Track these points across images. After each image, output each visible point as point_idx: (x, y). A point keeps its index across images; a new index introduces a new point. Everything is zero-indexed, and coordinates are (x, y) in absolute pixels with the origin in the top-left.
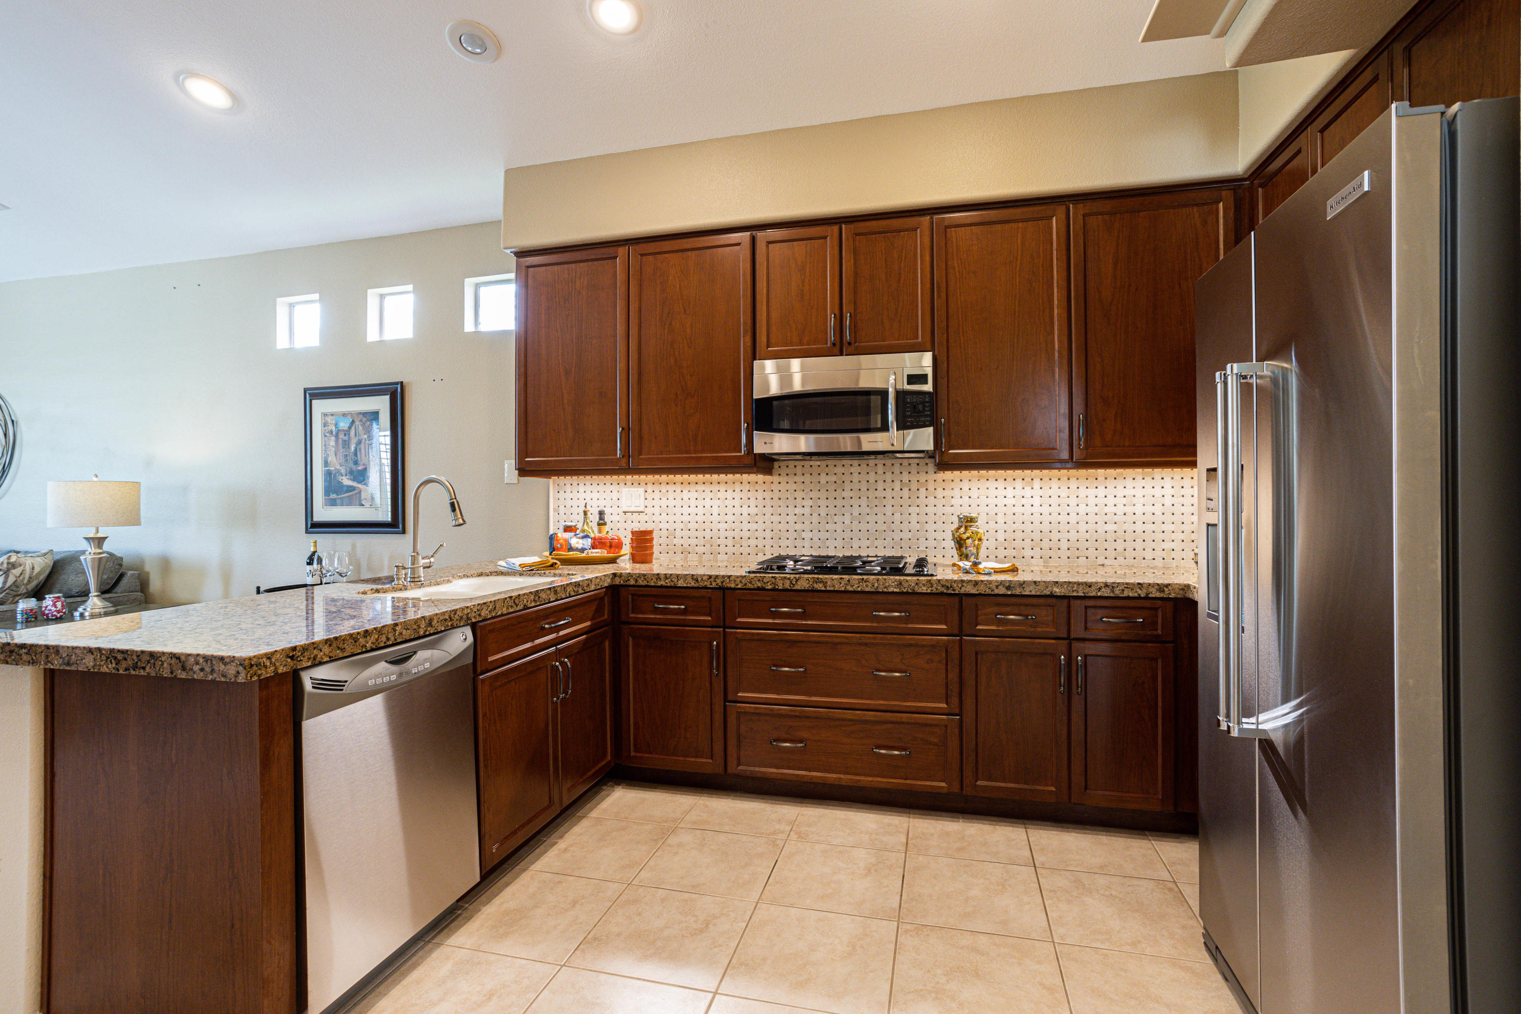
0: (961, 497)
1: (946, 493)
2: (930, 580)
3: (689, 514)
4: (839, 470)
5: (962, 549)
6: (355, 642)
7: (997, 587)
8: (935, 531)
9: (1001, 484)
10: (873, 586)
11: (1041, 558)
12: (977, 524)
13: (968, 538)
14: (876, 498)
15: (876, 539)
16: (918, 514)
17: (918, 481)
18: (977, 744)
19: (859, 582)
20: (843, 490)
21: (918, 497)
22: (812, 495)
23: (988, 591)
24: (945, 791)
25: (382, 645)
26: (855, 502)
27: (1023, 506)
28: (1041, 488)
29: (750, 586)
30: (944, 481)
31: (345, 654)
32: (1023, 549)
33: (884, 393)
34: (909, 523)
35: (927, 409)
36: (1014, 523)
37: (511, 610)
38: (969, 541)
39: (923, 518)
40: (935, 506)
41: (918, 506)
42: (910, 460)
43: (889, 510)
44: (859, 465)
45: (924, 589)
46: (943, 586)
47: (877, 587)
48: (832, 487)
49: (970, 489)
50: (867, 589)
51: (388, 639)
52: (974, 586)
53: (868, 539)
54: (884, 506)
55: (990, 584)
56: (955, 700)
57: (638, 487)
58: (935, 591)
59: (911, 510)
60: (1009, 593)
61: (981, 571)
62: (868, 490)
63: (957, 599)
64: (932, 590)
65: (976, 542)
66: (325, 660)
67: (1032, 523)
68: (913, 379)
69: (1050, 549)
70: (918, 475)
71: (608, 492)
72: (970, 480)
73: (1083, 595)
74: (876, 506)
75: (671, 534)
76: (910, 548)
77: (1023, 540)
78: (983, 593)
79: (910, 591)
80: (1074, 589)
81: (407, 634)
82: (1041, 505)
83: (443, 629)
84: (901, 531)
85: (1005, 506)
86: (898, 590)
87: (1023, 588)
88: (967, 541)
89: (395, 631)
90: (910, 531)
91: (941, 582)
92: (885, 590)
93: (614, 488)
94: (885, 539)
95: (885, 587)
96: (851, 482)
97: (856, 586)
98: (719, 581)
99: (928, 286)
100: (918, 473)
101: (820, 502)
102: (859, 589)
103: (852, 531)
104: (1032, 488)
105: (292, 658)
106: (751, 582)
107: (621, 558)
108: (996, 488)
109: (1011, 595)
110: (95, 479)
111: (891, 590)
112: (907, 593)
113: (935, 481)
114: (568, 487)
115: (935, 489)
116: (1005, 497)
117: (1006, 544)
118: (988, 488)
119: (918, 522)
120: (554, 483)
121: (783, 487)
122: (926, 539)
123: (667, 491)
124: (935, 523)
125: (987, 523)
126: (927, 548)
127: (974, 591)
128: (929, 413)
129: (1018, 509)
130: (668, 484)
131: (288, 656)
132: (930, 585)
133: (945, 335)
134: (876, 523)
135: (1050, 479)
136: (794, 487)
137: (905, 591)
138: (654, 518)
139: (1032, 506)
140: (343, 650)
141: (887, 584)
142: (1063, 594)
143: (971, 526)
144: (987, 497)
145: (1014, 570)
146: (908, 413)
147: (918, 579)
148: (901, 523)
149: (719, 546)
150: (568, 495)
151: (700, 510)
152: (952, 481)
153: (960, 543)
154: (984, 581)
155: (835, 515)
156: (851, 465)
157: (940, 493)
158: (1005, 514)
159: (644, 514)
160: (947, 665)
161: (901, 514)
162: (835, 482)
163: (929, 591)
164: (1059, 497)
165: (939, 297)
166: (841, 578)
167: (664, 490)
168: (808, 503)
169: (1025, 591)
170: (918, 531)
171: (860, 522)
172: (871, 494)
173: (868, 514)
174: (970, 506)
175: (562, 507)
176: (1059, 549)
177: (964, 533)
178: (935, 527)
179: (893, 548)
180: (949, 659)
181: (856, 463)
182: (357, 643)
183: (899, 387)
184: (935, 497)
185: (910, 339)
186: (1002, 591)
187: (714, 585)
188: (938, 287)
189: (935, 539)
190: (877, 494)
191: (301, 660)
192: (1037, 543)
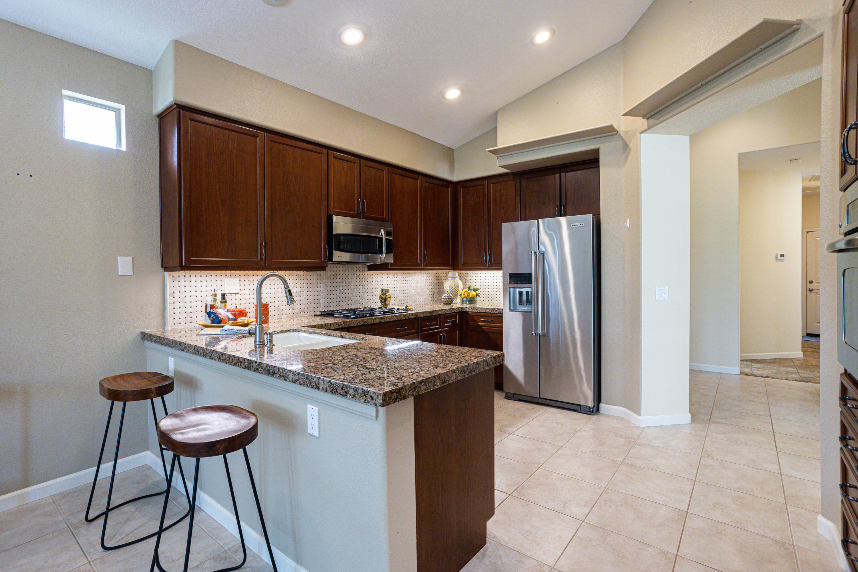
0: (375, 281)
1: (371, 280)
3: (266, 293)
4: (335, 269)
5: (385, 302)
8: (368, 296)
11: (397, 304)
14: (348, 282)
17: (362, 275)
21: (362, 282)
22: (324, 281)
23: (426, 315)
26: (341, 284)
30: (370, 275)
39: (364, 291)
40: (367, 285)
41: (362, 285)
43: (353, 288)
48: (332, 277)
49: (378, 278)
52: (423, 314)
53: (345, 301)
54: (351, 286)
57: (234, 278)
59: (360, 287)
62: (345, 278)
67: (394, 291)
70: (362, 272)
71: (214, 281)
72: (378, 274)
73: (445, 313)
74: (348, 286)
79: (407, 318)
84: (357, 296)
85: (388, 284)
86: (404, 319)
90: (360, 296)
91: (415, 313)
93: (218, 278)
94: (351, 300)
96: (340, 275)
101: (327, 285)
104: (394, 278)
107: (251, 324)
108: (386, 278)
113: (367, 275)
114: (182, 279)
115: (367, 278)
118: (383, 278)
119: (362, 293)
120: (169, 275)
121: (311, 277)
122: (365, 299)
123: (253, 280)
124: (367, 292)
126: (365, 303)
127: (423, 316)
128: (393, 248)
130: (253, 276)
132: (412, 315)
134: (348, 293)
135: (399, 274)
136: (317, 277)
138: (245, 297)
144: (383, 281)
146: (388, 248)
148: (357, 293)
151: (272, 291)
152: (373, 275)
157: (369, 280)
159: (239, 294)
161: (357, 289)
164: (401, 280)
167: (251, 280)
168: (323, 285)
169: (434, 314)
170: (363, 296)
171: (342, 293)
172: (347, 280)
173: (345, 290)
174: (378, 285)
176: (401, 300)
178: (368, 294)
179: (354, 304)
181: (341, 266)
184: (367, 282)
186: (429, 314)
189: (368, 299)
192: (396, 299)
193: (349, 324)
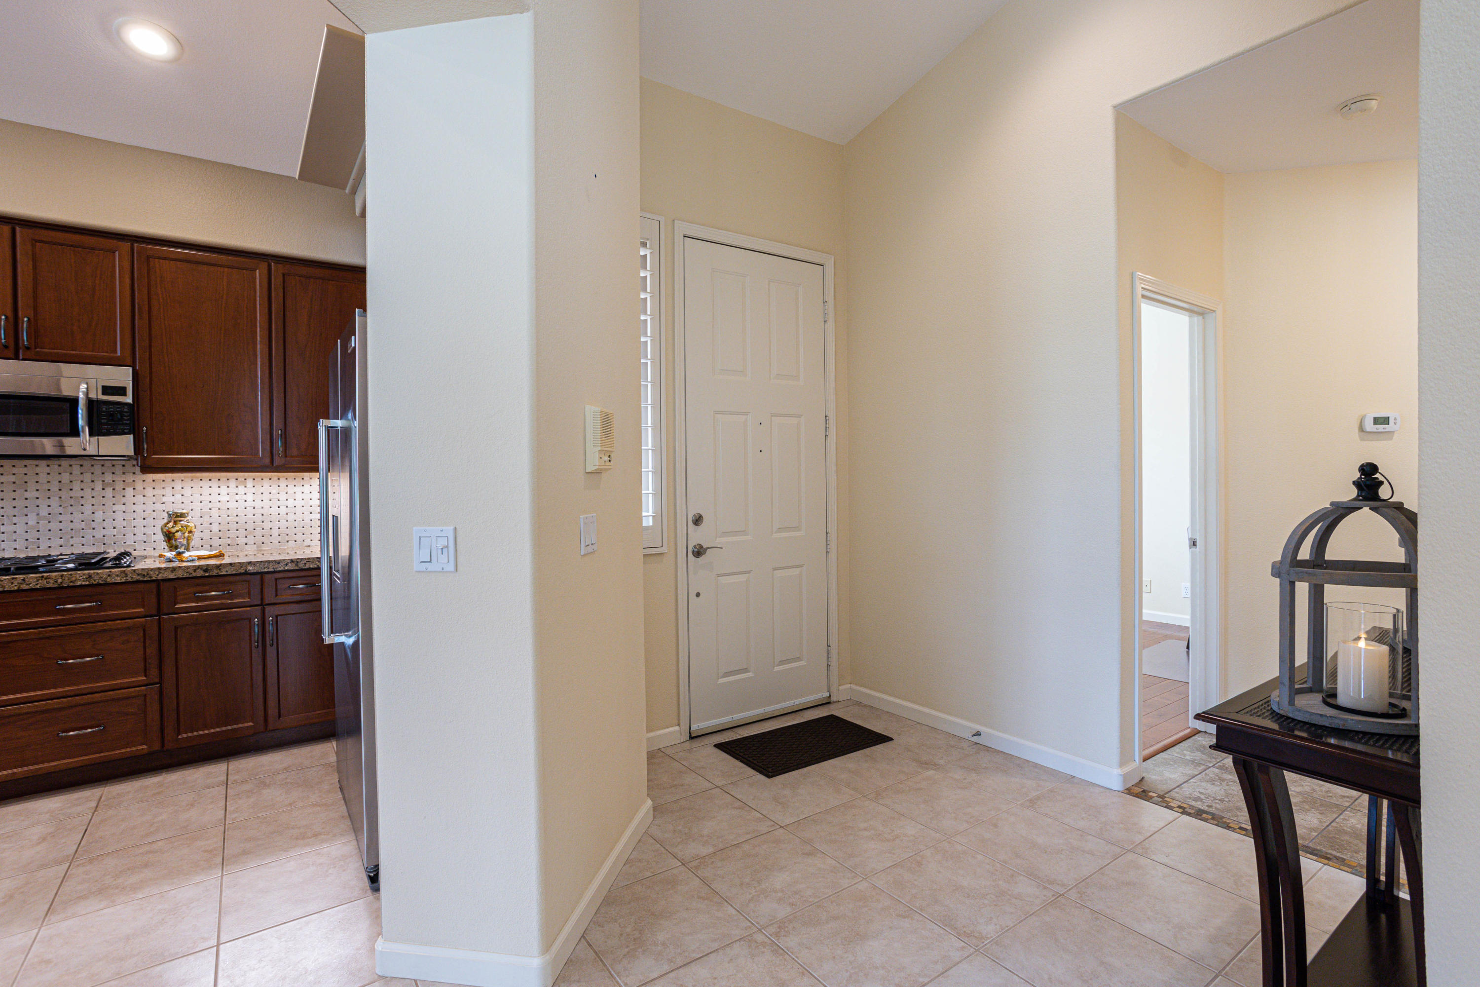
0: (173, 495)
1: (156, 492)
2: (125, 571)
5: (171, 542)
7: (195, 571)
8: (144, 526)
9: (215, 484)
10: (56, 582)
11: (255, 544)
12: (188, 518)
13: (177, 531)
14: (71, 497)
15: (72, 537)
16: (124, 512)
17: (124, 481)
18: (178, 703)
19: (38, 580)
20: (26, 491)
21: (124, 496)
23: (186, 575)
24: (146, 752)
27: (237, 501)
28: (254, 486)
30: (154, 481)
32: (238, 537)
33: (74, 401)
34: (114, 520)
35: (126, 418)
36: (228, 516)
38: (178, 534)
39: (131, 515)
40: (144, 504)
41: (124, 504)
42: (113, 461)
43: (88, 509)
44: (48, 466)
45: (118, 580)
46: (138, 575)
47: (61, 583)
49: (182, 488)
50: (48, 586)
52: (172, 572)
53: (61, 538)
54: (82, 505)
55: (188, 569)
56: (154, 672)
58: (129, 579)
59: (115, 508)
60: (207, 574)
61: (184, 559)
62: (60, 490)
63: (154, 585)
64: (127, 579)
65: (186, 534)
67: (246, 515)
68: (106, 390)
69: (263, 536)
70: (124, 476)
72: (182, 480)
73: (273, 570)
74: (71, 505)
76: (115, 543)
77: (237, 530)
78: (181, 576)
79: (101, 582)
80: (266, 566)
82: (254, 501)
84: (104, 528)
85: (219, 502)
86: (87, 583)
87: (220, 569)
88: (176, 534)
90: (114, 528)
91: (136, 571)
92: (72, 584)
94: (83, 537)
95: (71, 582)
96: (37, 482)
97: (34, 584)
99: (128, 306)
100: (124, 473)
102: (38, 586)
103: (38, 531)
104: (245, 487)
108: (210, 487)
109: (208, 577)
111: (79, 583)
112: (98, 585)
113: (144, 481)
115: (144, 488)
116: (219, 494)
117: (221, 534)
118: (201, 487)
119: (124, 520)
122: (134, 535)
124: (144, 519)
125: (201, 517)
126: (135, 542)
127: (172, 576)
128: (128, 422)
129: (232, 505)
132: (124, 575)
133: (149, 353)
134: (72, 521)
135: (262, 479)
137: (96, 583)
139: (246, 501)
141: (74, 579)
142: (255, 571)
143: (180, 521)
144: (201, 495)
145: (221, 555)
146: (102, 421)
147: (110, 571)
148: (104, 520)
152: (164, 481)
153: (169, 536)
154: (182, 567)
155: (15, 516)
156: (37, 466)
157: (149, 492)
158: (219, 509)
160: (144, 642)
161: (104, 513)
162: (14, 483)
163: (123, 581)
164: (270, 493)
165: (141, 317)
166: (13, 578)
169: (222, 572)
170: (124, 527)
171: (49, 522)
172: (64, 494)
173: (61, 514)
174: (183, 503)
176: (271, 536)
177: (173, 527)
178: (144, 522)
179: (94, 545)
180: (147, 637)
183: (93, 396)
184: (144, 496)
185: (109, 353)
186: (200, 573)
188: (140, 309)
189: (144, 534)
190: (72, 494)
192: (251, 532)
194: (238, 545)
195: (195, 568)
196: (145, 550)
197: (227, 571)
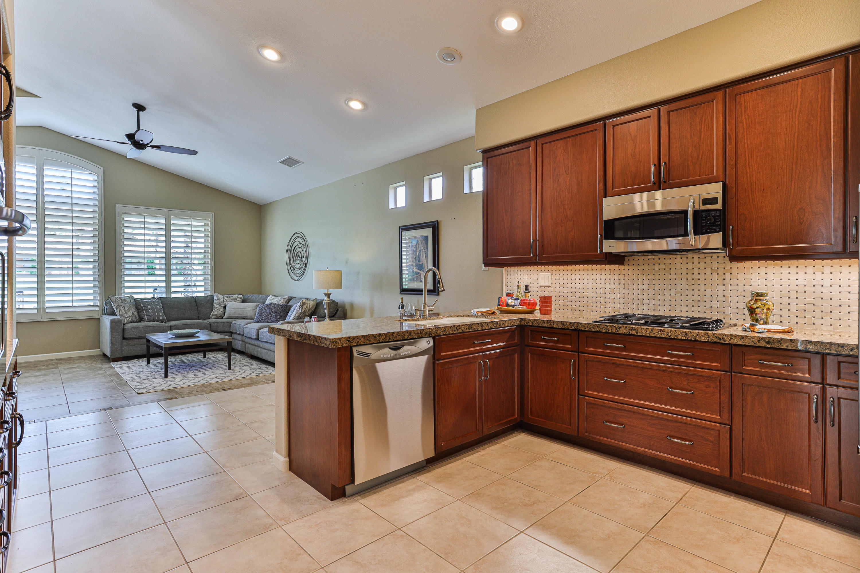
0: (759, 279)
1: (746, 276)
2: (707, 333)
3: (575, 288)
4: (667, 261)
5: (753, 315)
6: (375, 338)
7: (759, 341)
8: (737, 302)
9: (793, 270)
10: (668, 334)
11: (831, 325)
12: (767, 298)
13: (757, 308)
14: (693, 279)
15: (693, 306)
16: (724, 290)
17: (724, 268)
18: (743, 447)
20: (670, 274)
21: (724, 279)
22: (649, 277)
23: (751, 344)
24: (718, 474)
25: (387, 341)
26: (678, 282)
27: (814, 286)
28: (831, 273)
29: (592, 329)
30: (744, 268)
31: (371, 343)
32: (814, 318)
33: (686, 212)
34: (717, 296)
35: (717, 220)
36: (805, 298)
37: (454, 332)
38: (758, 310)
39: (728, 293)
40: (737, 285)
41: (724, 285)
42: (718, 254)
43: (702, 287)
44: (681, 258)
45: (703, 339)
46: (716, 338)
47: (670, 335)
48: (662, 272)
49: (766, 274)
50: (664, 336)
51: (390, 339)
52: (741, 339)
53: (687, 306)
54: (699, 285)
55: (753, 339)
56: (726, 415)
57: (548, 273)
58: (710, 340)
59: (718, 287)
60: (769, 346)
61: (756, 330)
62: (687, 274)
63: (728, 347)
64: (709, 340)
65: (765, 311)
66: (362, 344)
67: (822, 299)
68: (706, 202)
69: (840, 319)
70: (725, 264)
71: (532, 275)
72: (766, 268)
73: (835, 353)
74: (693, 285)
75: (565, 299)
76: (718, 313)
77: (814, 311)
78: (747, 344)
79: (693, 339)
80: (827, 347)
81: (399, 337)
82: (831, 286)
83: (417, 337)
84: (711, 301)
85: (797, 285)
86: (684, 338)
87: (781, 343)
88: (756, 310)
89: (393, 335)
90: (718, 302)
91: (715, 334)
92: (676, 337)
93: (536, 273)
94: (699, 306)
95: (676, 336)
96: (676, 269)
97: (657, 333)
98: (575, 326)
99: (721, 138)
100: (724, 263)
101: (654, 282)
102: (659, 336)
103: (676, 300)
104: (823, 273)
105: (349, 341)
106: (593, 327)
107: (536, 311)
108: (789, 273)
109: (770, 348)
110: (327, 270)
111: (680, 337)
112: (691, 340)
113: (738, 268)
114: (512, 273)
115: (738, 274)
116: (797, 279)
117: (798, 314)
118: (781, 273)
119: (724, 296)
120: (505, 270)
121: (630, 272)
122: (731, 308)
123: (563, 275)
124: (737, 296)
125: (781, 298)
126: (731, 313)
127: (740, 343)
128: (719, 223)
129: (809, 288)
130: (564, 270)
131: (347, 340)
132: (707, 336)
133: (735, 169)
134: (693, 295)
135: (841, 266)
136: (638, 272)
137: (689, 339)
138: (556, 290)
139: (823, 286)
140: (370, 341)
141: (677, 334)
142: (816, 351)
143: (760, 300)
144: (781, 279)
145: (790, 331)
146: (703, 224)
147: (698, 332)
148: (711, 296)
149: (592, 307)
150: (513, 277)
151: (582, 286)
152: (752, 268)
153: (752, 311)
154: (749, 336)
155: (665, 290)
156: (676, 258)
157: (741, 276)
158: (797, 292)
159: (551, 287)
160: (720, 390)
161: (711, 290)
162: (665, 269)
163: (706, 340)
164: (849, 279)
165: (730, 143)
166: (647, 328)
167: (561, 274)
168: (646, 282)
169: (782, 346)
170: (724, 302)
171: (681, 295)
172: (690, 277)
173: (687, 290)
174: (766, 285)
175: (509, 283)
177: (754, 304)
178: (737, 299)
179: (705, 312)
180: (721, 386)
181: (679, 257)
182: (376, 339)
183: (697, 207)
184: (738, 279)
185: (708, 175)
186: (763, 344)
187: (573, 328)
188: (729, 136)
189: (737, 308)
190: (694, 277)
191: (352, 343)
192: (827, 314)
193: (577, 327)
194: (814, 324)
195: (758, 339)
196: (737, 319)
197: (787, 346)
